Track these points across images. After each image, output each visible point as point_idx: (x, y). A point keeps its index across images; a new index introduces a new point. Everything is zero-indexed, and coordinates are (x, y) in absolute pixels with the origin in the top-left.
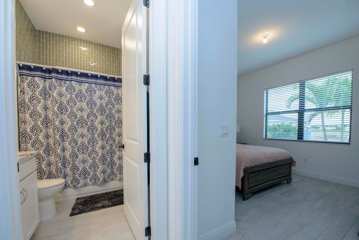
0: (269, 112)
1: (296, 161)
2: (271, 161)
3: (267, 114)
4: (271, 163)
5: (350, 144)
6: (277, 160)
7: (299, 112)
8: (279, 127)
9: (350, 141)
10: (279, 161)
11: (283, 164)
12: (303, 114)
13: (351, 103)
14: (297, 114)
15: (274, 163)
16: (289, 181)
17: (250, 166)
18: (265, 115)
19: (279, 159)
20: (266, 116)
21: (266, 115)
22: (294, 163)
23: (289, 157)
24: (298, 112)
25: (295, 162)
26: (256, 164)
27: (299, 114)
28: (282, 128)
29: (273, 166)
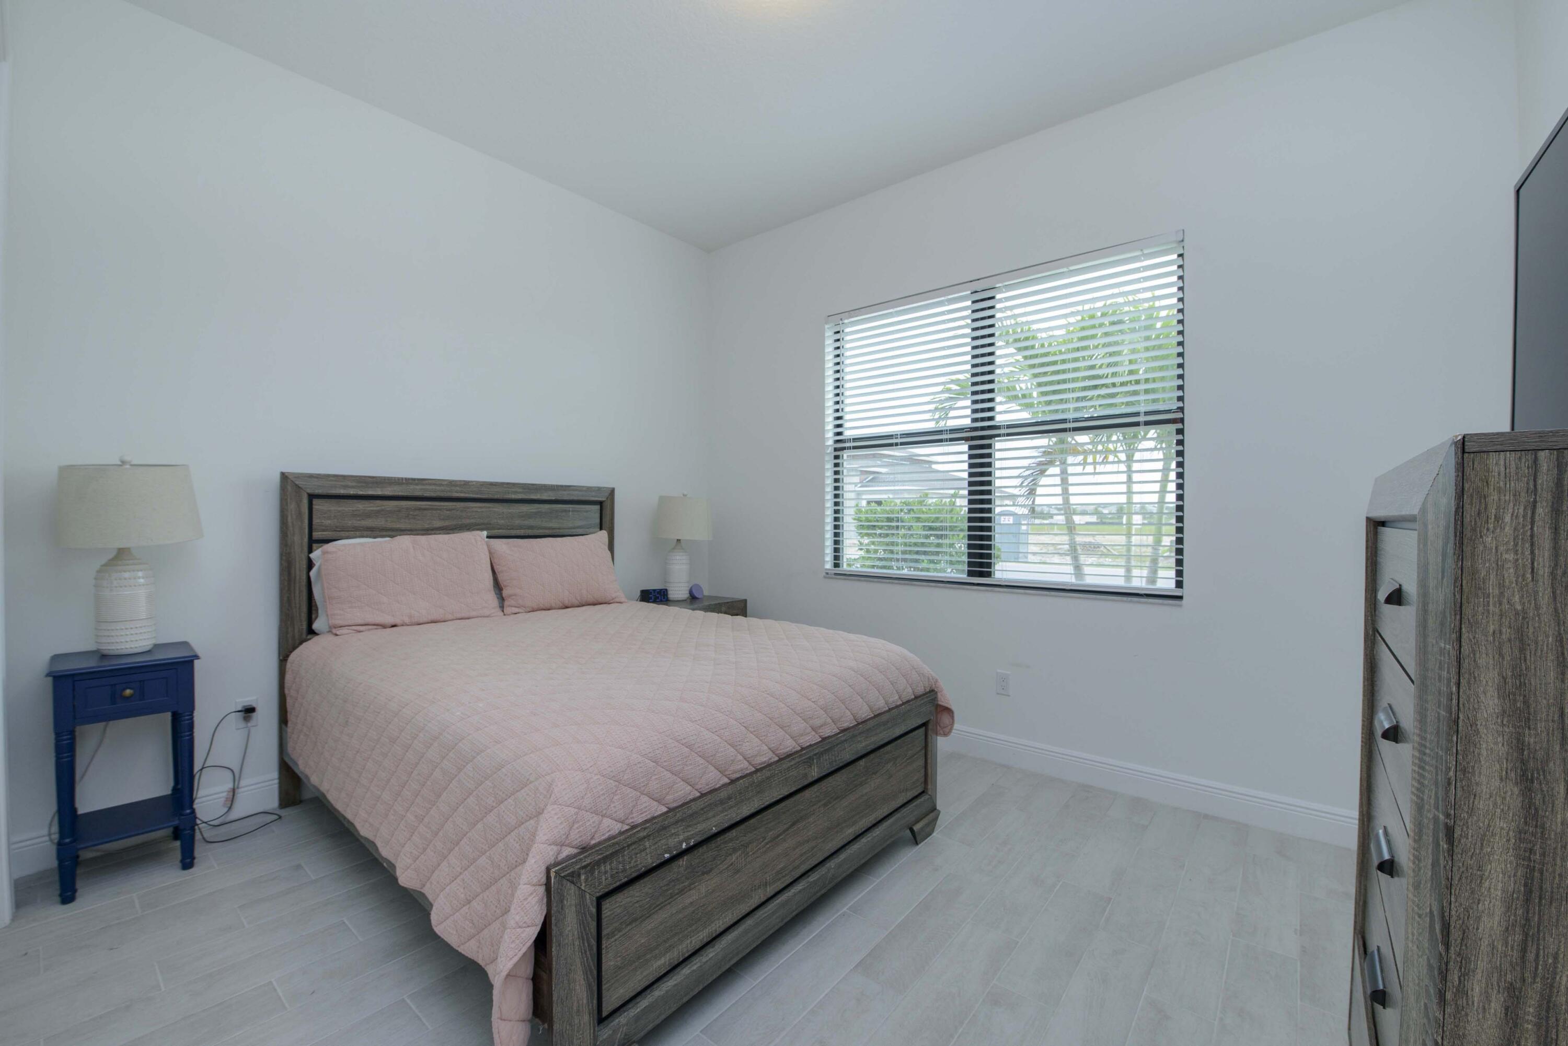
0: (848, 434)
1: (953, 708)
2: (811, 738)
3: (841, 446)
4: (805, 755)
5: (1180, 598)
6: (848, 722)
7: (973, 438)
8: (909, 511)
9: (1179, 584)
10: (861, 727)
11: (885, 736)
12: (989, 446)
13: (1181, 399)
14: (964, 447)
15: (827, 744)
16: (922, 829)
17: (617, 828)
18: (830, 450)
19: (864, 712)
20: (836, 457)
21: (836, 450)
22: (945, 719)
23: (920, 690)
24: (966, 439)
25: (948, 711)
26: (682, 792)
27: (971, 448)
28: (918, 520)
29: (815, 773)
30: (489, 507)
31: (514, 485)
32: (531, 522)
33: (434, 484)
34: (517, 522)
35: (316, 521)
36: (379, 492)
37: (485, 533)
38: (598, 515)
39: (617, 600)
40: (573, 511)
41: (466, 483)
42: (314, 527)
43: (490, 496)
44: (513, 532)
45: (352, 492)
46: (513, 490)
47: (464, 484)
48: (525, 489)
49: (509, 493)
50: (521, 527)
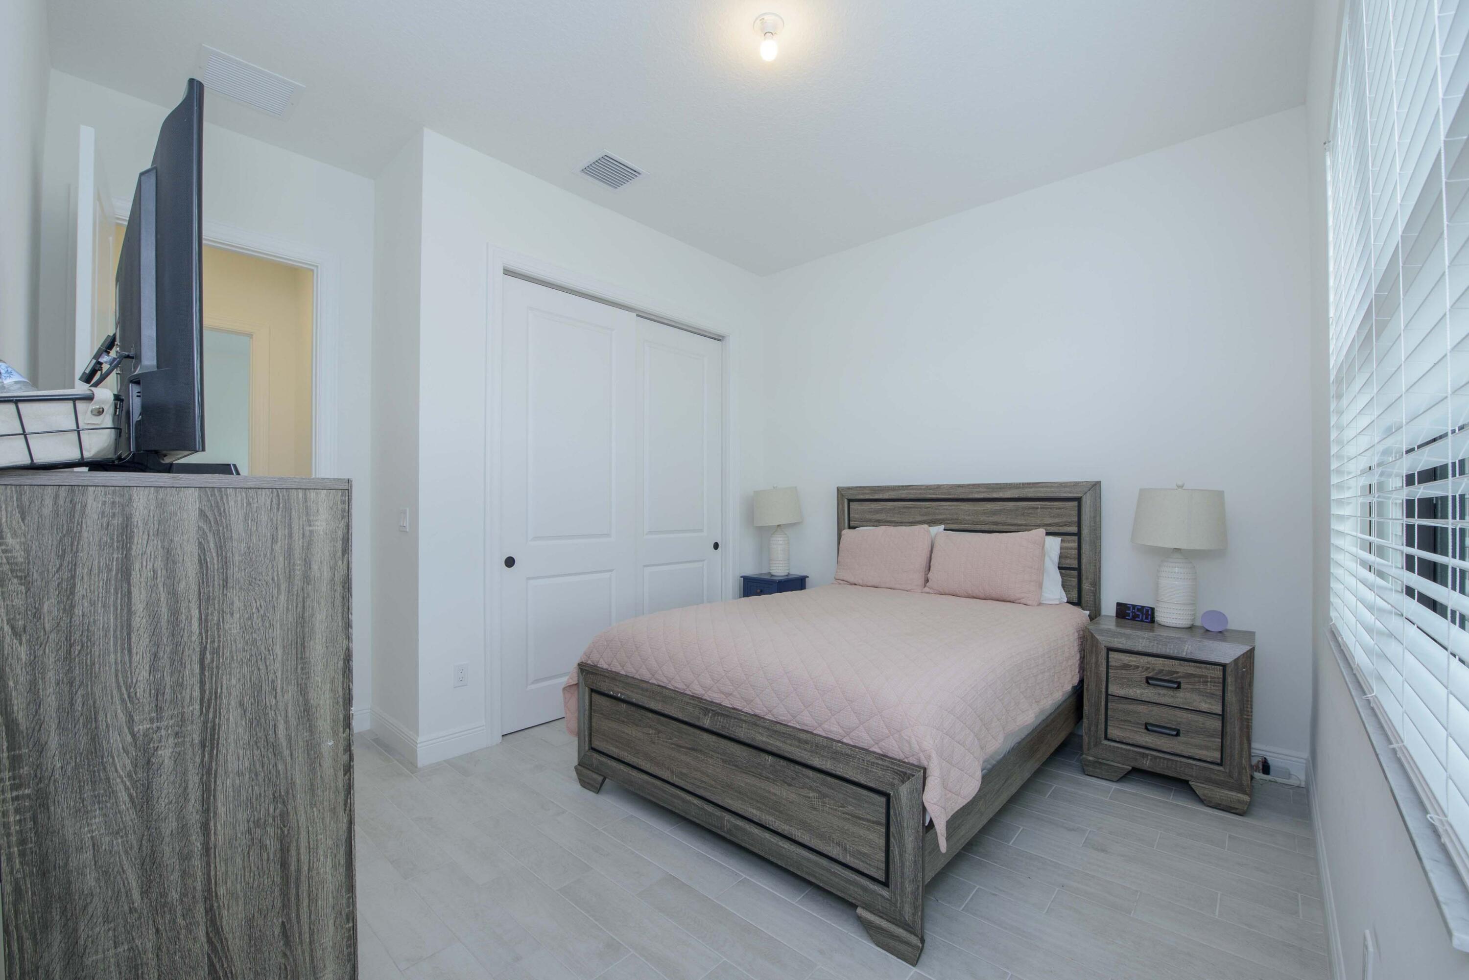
30: (957, 506)
31: (979, 485)
32: (995, 519)
33: (915, 489)
34: (983, 518)
35: (851, 515)
36: (880, 496)
37: (943, 527)
38: (1075, 512)
39: (1023, 601)
40: (1041, 508)
41: (939, 487)
42: (851, 519)
43: (956, 497)
44: (978, 527)
45: (867, 497)
46: (978, 490)
47: (937, 488)
48: (989, 488)
49: (973, 493)
50: (985, 523)
